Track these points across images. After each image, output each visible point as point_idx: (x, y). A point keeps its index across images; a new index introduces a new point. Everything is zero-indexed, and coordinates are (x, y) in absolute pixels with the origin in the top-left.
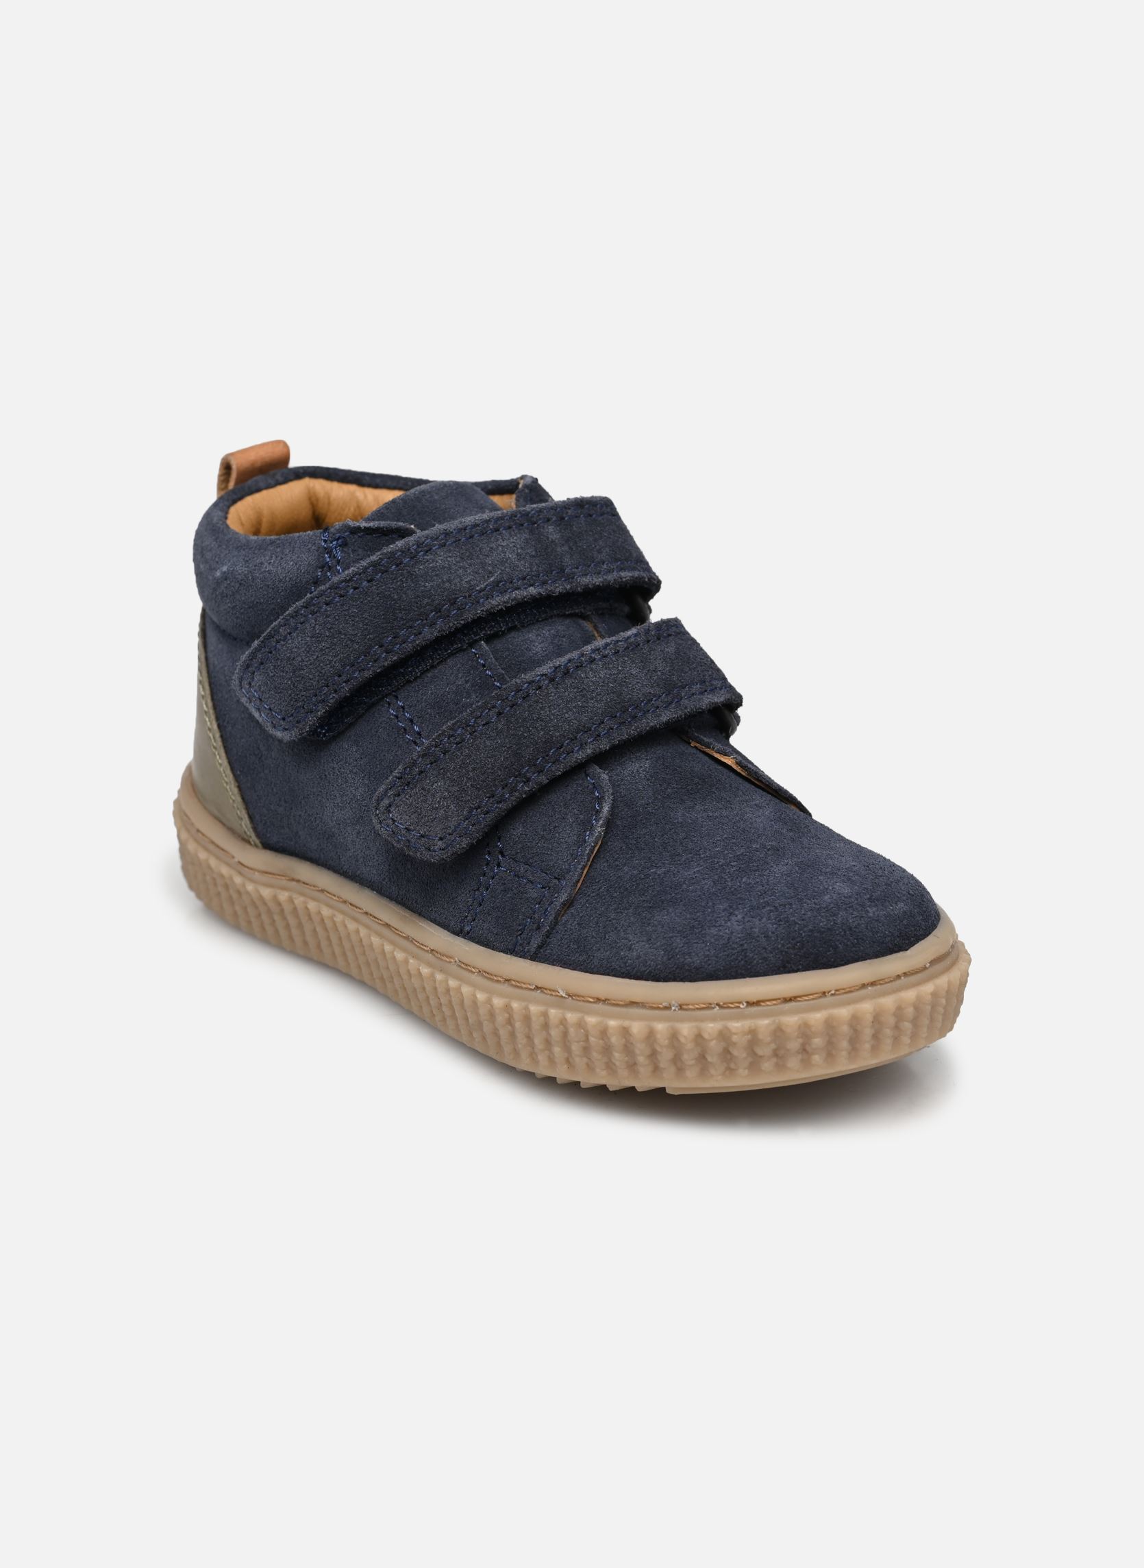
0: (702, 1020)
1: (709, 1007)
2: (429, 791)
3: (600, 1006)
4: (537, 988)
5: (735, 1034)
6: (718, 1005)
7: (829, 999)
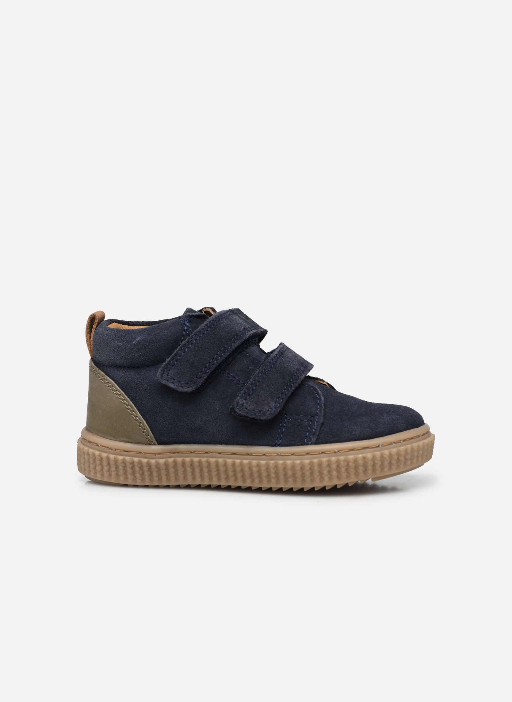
0: (390, 448)
1: (391, 444)
2: (259, 395)
3: (352, 452)
4: (322, 453)
5: (402, 451)
6: (394, 442)
7: (420, 438)
